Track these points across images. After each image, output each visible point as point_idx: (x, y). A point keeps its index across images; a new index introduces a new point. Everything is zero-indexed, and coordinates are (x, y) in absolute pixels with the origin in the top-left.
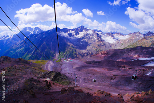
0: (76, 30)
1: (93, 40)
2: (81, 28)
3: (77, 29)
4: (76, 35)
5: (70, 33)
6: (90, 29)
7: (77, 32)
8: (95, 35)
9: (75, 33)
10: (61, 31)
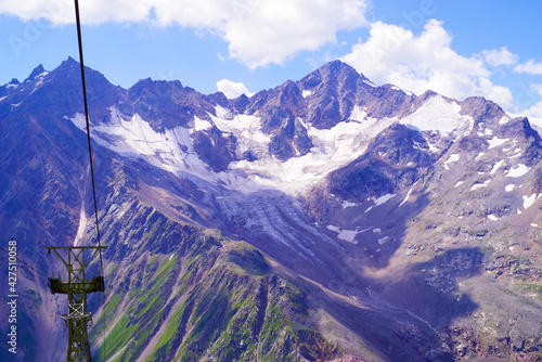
0: (275, 102)
1: (486, 193)
2: (333, 82)
3: (291, 91)
4: (281, 150)
5: (215, 131)
6: (429, 94)
7: (290, 130)
8: (495, 142)
9: (263, 139)
10: (114, 111)
